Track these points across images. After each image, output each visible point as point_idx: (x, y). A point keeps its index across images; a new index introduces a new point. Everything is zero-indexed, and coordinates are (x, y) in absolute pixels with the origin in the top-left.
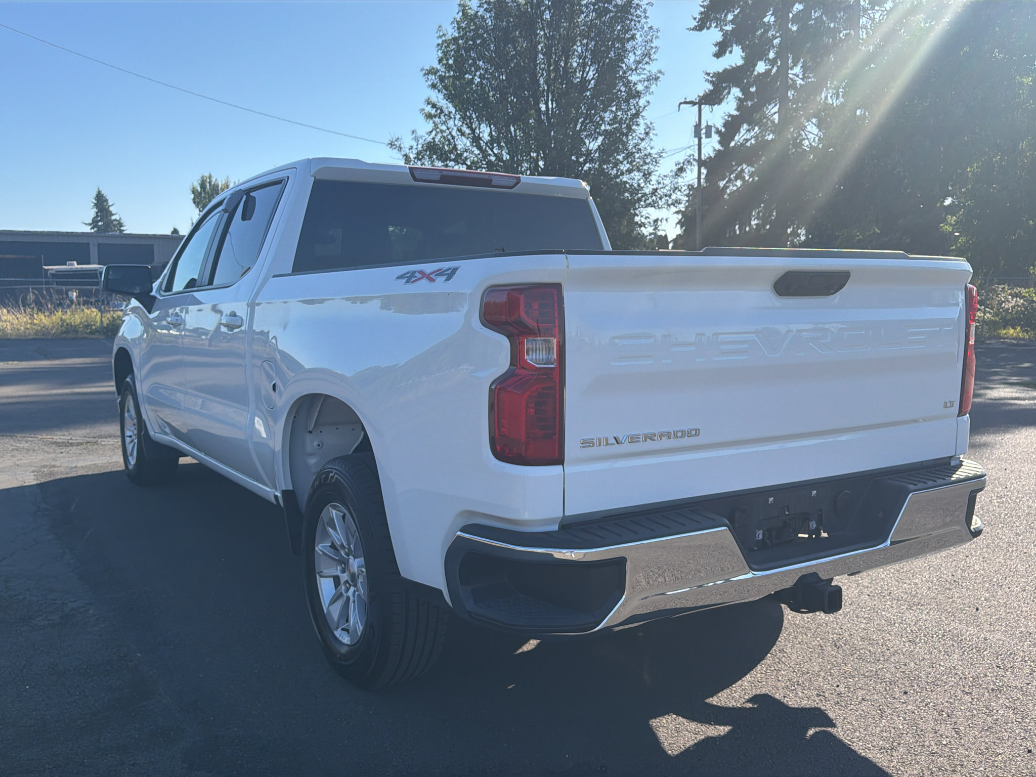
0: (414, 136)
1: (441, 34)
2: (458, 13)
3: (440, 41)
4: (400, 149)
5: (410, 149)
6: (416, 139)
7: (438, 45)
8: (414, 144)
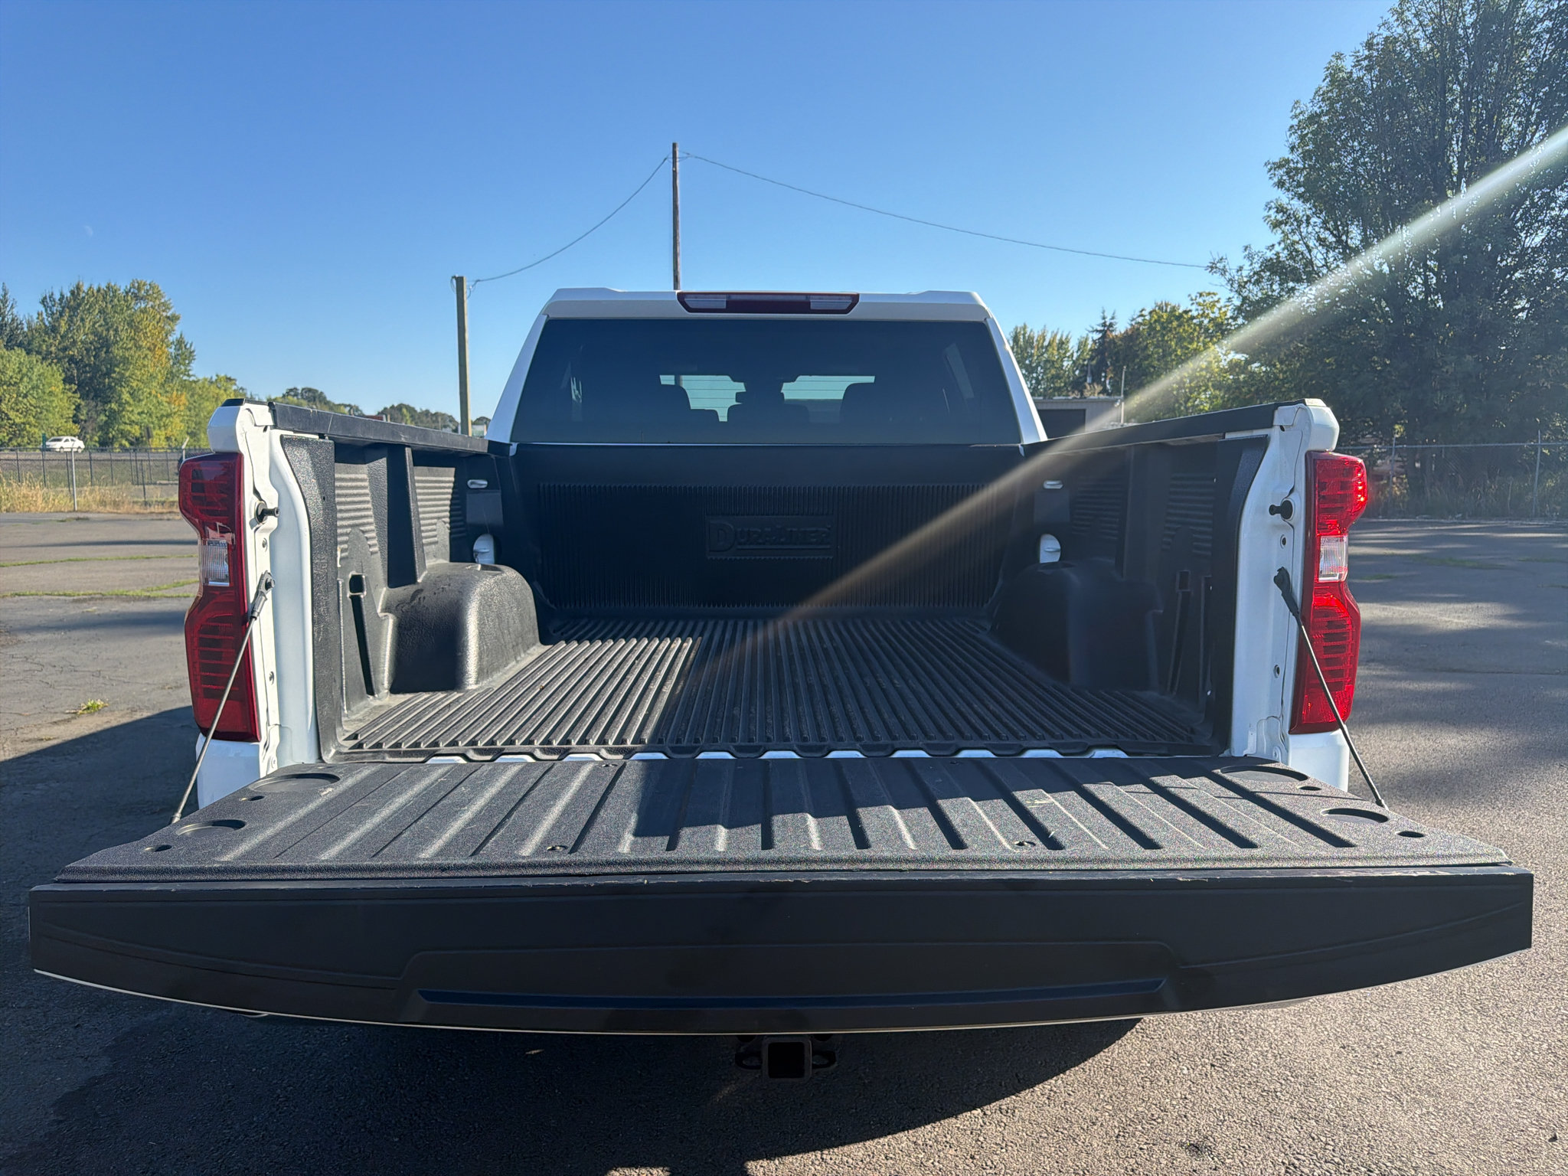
0: (1247, 253)
1: (1298, 111)
2: (1324, 80)
3: (1295, 122)
4: (1224, 272)
5: (1238, 271)
6: (1250, 257)
7: (1292, 127)
8: (1246, 264)
